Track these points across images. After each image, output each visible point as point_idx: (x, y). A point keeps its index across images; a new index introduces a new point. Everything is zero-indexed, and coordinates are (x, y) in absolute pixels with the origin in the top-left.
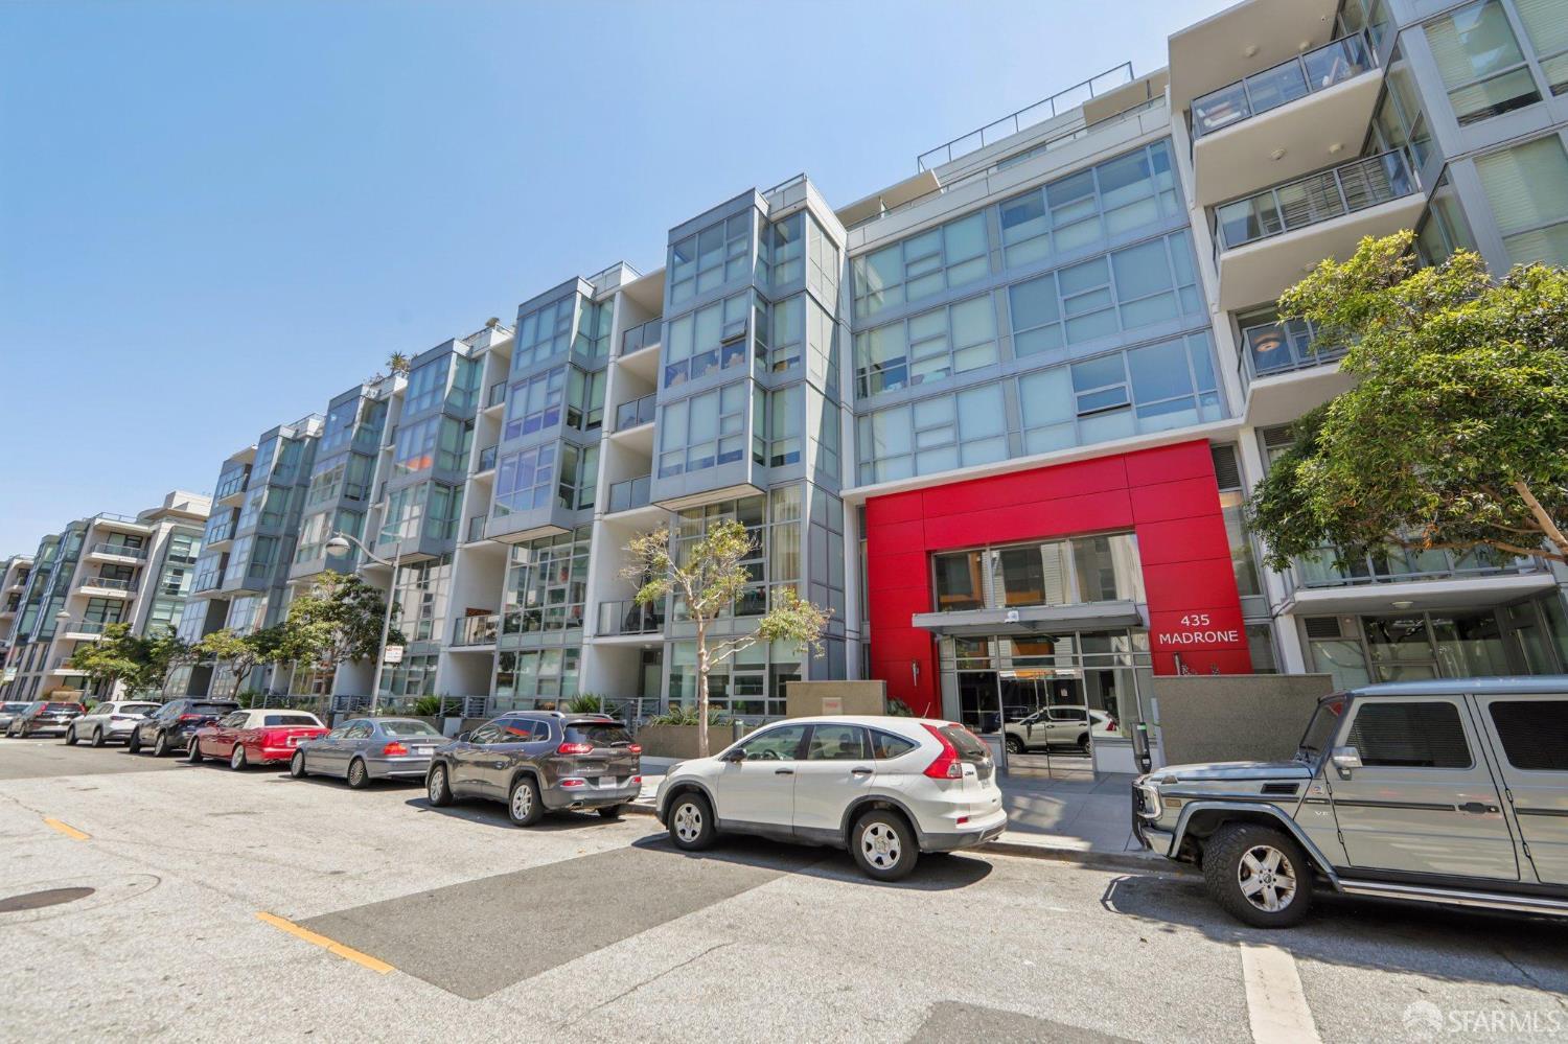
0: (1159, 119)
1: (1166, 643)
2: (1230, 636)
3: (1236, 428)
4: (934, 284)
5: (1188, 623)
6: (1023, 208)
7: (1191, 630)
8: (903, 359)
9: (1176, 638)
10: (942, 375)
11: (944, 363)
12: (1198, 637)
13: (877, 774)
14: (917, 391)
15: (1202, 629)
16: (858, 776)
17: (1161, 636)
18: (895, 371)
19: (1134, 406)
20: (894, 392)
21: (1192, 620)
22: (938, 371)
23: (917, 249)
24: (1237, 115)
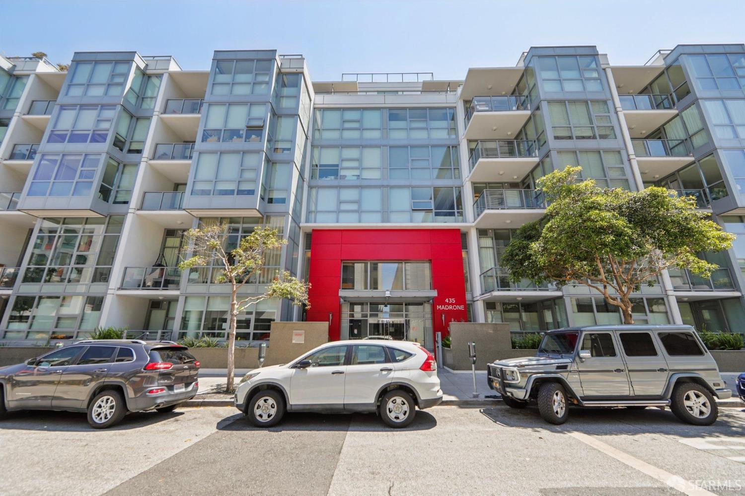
0: (453, 99)
1: (439, 309)
2: (461, 308)
3: (470, 227)
4: (355, 135)
5: (447, 301)
6: (397, 114)
7: (449, 304)
8: (337, 166)
9: (443, 307)
10: (355, 178)
11: (357, 172)
12: (450, 307)
13: (395, 371)
14: (342, 183)
15: (452, 304)
16: (384, 373)
17: (438, 306)
18: (332, 171)
19: (434, 211)
20: (330, 180)
21: (449, 300)
22: (353, 176)
23: (349, 115)
24: (487, 108)
